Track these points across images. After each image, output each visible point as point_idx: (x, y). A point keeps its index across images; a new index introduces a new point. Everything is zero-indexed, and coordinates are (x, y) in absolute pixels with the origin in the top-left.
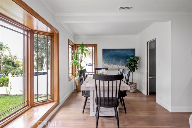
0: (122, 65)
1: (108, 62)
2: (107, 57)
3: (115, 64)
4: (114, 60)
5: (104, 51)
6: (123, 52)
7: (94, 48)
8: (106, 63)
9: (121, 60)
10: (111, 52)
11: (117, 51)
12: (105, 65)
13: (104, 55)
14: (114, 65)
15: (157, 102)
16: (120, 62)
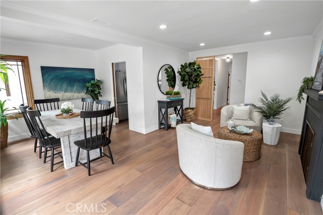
0: (79, 92)
1: (55, 89)
2: (52, 80)
3: (68, 92)
4: (65, 85)
5: (45, 70)
6: (78, 73)
7: (20, 63)
8: (50, 89)
9: (76, 84)
10: (59, 73)
11: (69, 71)
12: (48, 93)
13: (46, 76)
14: (65, 92)
15: (131, 128)
16: (75, 87)
